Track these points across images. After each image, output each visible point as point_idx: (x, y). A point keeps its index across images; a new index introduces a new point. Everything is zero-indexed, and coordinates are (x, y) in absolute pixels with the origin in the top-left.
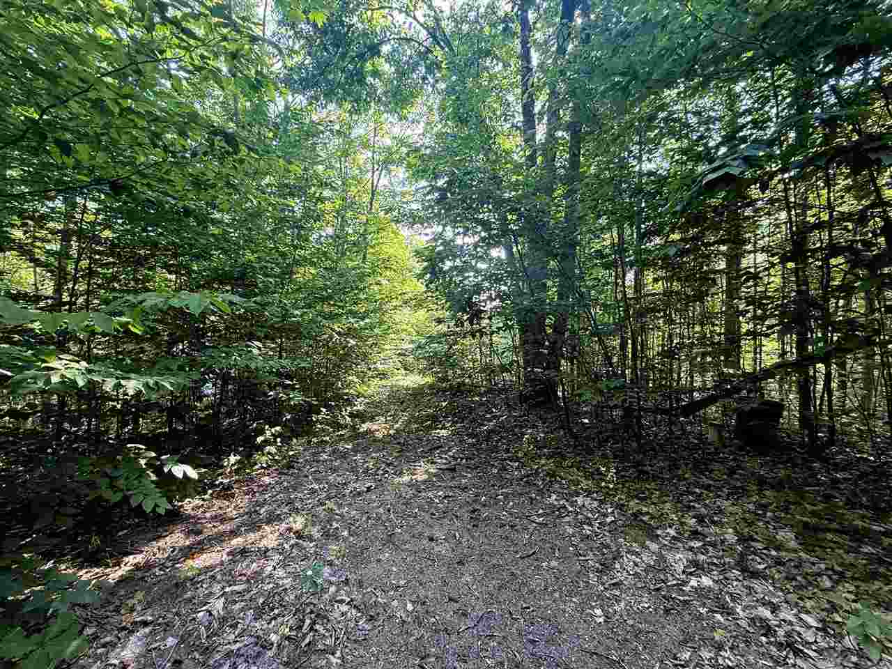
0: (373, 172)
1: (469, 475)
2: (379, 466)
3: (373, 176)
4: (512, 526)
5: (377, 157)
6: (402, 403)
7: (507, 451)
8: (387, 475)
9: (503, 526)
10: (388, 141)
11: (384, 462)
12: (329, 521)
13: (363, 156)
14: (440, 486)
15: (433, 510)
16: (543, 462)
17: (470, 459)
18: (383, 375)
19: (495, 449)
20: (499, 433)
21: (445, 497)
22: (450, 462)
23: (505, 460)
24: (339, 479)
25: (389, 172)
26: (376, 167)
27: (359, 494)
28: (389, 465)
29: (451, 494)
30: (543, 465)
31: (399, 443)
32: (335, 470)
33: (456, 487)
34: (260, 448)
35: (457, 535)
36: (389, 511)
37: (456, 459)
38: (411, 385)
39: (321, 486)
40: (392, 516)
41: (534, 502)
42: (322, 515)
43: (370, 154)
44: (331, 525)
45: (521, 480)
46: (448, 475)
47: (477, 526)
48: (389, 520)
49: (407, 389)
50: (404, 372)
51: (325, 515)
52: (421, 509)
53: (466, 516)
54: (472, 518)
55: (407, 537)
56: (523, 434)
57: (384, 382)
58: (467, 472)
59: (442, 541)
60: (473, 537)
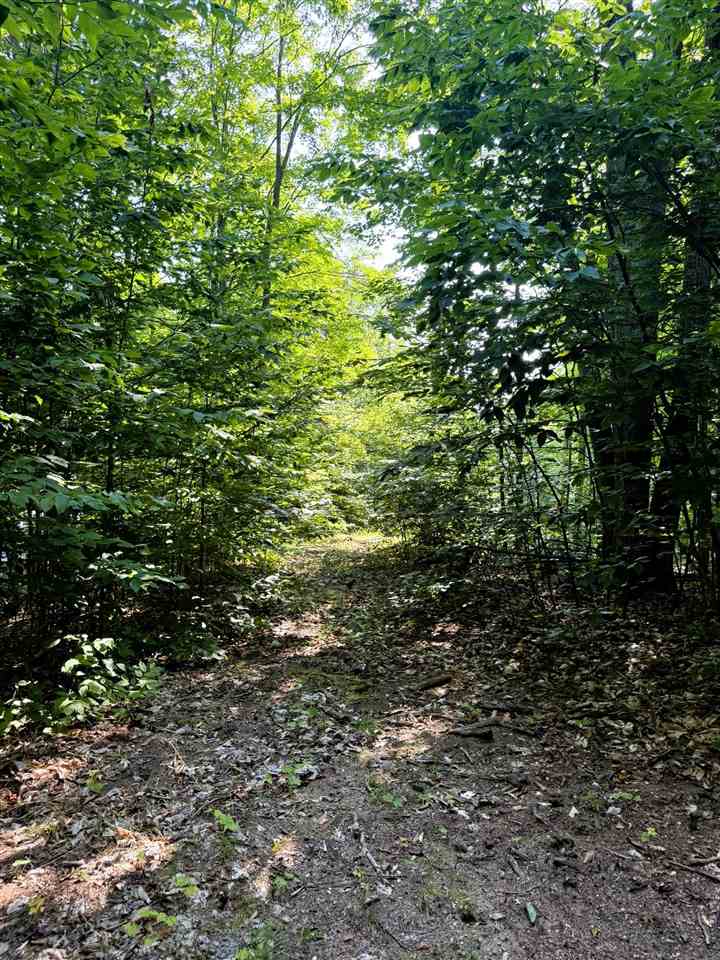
0: (279, 131)
1: (525, 751)
2: (320, 724)
3: (278, 138)
4: (661, 890)
5: (286, 99)
6: (350, 586)
7: (598, 694)
8: (339, 747)
9: (638, 887)
10: (306, 64)
11: (329, 714)
12: (226, 858)
13: (260, 98)
14: (463, 776)
15: (458, 839)
16: (690, 722)
17: (520, 711)
18: (306, 532)
19: (571, 690)
20: (570, 651)
21: (482, 805)
22: (475, 719)
23: (601, 715)
24: (238, 752)
25: (310, 127)
26: (284, 119)
27: (284, 788)
28: (343, 721)
29: (494, 799)
30: (692, 731)
31: (357, 672)
32: (227, 732)
33: (501, 781)
34: (71, 683)
35: (531, 910)
36: (357, 836)
37: (487, 712)
38: (363, 550)
39: (201, 769)
40: (365, 850)
41: (700, 825)
42: (207, 845)
43: (271, 94)
44: (229, 871)
45: (652, 764)
46: (475, 752)
47: (574, 886)
48: (362, 862)
49: (355, 558)
50: (344, 525)
51: (214, 845)
52: (430, 831)
53: (541, 858)
54: (557, 864)
55: (409, 911)
56: (624, 655)
57: (308, 545)
58: (520, 744)
59: (497, 925)
60: (570, 916)
